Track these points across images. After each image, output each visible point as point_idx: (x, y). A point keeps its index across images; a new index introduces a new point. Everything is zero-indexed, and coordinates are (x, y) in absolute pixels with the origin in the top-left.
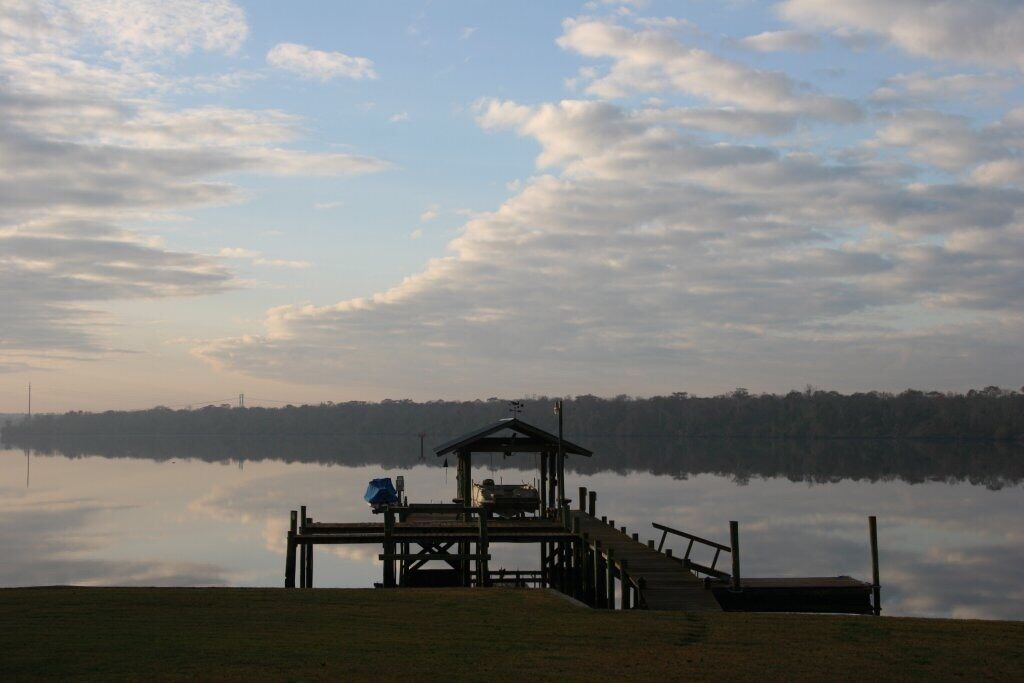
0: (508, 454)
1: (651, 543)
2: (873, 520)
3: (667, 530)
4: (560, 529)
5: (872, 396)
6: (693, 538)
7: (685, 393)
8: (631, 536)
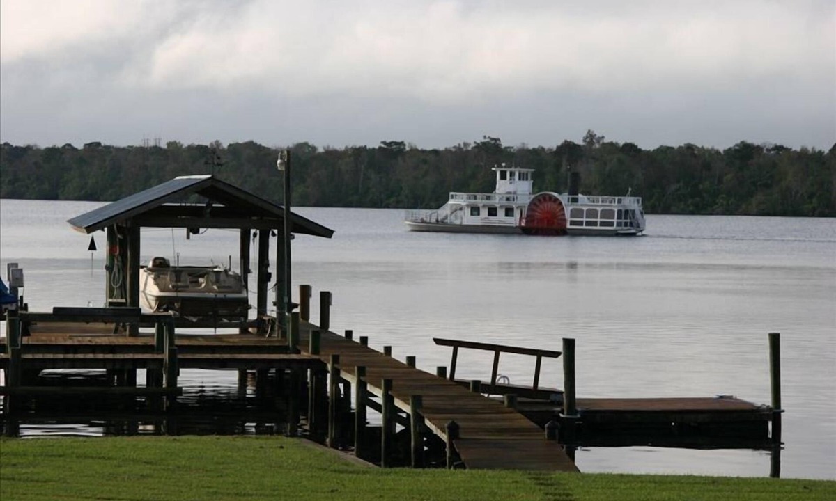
0: (194, 230)
1: (442, 370)
2: (775, 340)
3: (456, 344)
4: (284, 349)
5: (689, 150)
6: (498, 349)
7: (402, 143)
8: (405, 362)
